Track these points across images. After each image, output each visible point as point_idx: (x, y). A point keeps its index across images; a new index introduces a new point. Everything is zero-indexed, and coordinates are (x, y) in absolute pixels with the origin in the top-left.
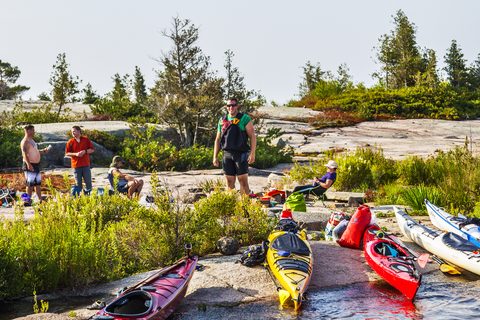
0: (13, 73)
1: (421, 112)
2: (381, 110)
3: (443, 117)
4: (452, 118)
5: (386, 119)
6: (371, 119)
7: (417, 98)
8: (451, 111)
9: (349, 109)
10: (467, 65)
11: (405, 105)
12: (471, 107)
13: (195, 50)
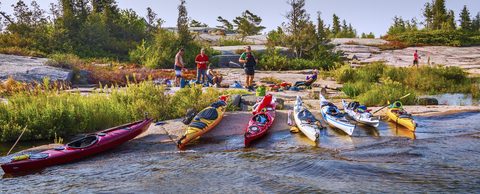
0: (258, 20)
1: (441, 43)
2: (419, 41)
3: (452, 45)
4: (457, 46)
5: (421, 46)
6: (413, 46)
7: (440, 35)
8: (457, 42)
9: (403, 41)
10: (471, 18)
11: (433, 39)
12: (470, 40)
13: (303, 11)
